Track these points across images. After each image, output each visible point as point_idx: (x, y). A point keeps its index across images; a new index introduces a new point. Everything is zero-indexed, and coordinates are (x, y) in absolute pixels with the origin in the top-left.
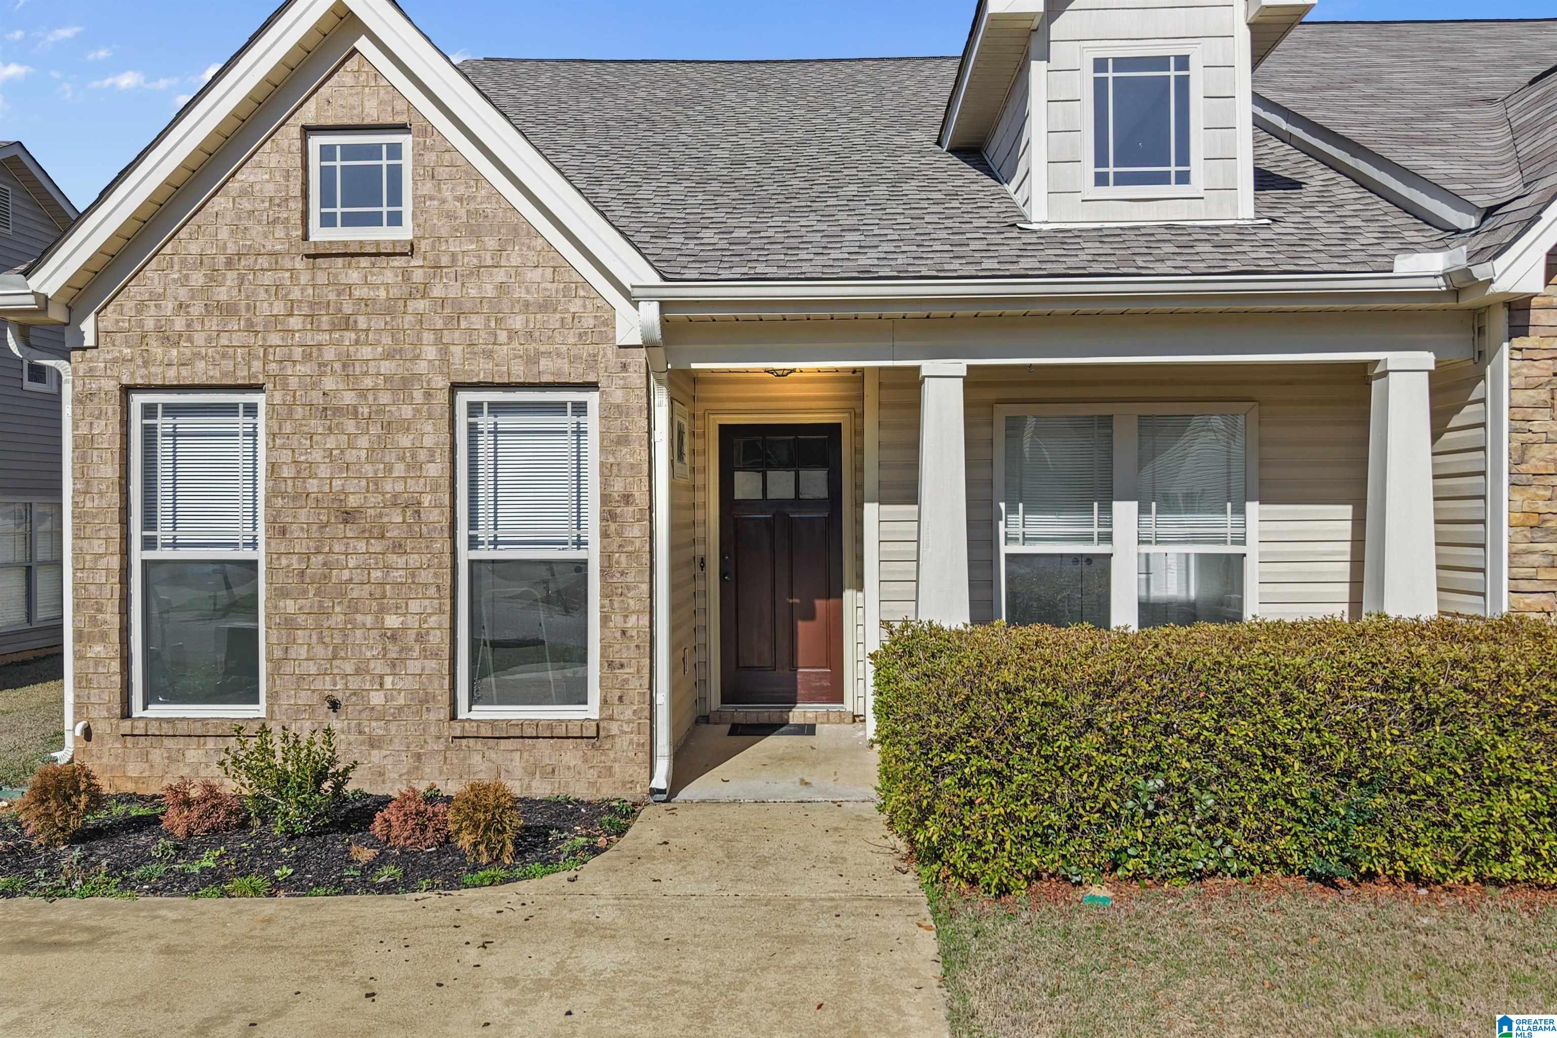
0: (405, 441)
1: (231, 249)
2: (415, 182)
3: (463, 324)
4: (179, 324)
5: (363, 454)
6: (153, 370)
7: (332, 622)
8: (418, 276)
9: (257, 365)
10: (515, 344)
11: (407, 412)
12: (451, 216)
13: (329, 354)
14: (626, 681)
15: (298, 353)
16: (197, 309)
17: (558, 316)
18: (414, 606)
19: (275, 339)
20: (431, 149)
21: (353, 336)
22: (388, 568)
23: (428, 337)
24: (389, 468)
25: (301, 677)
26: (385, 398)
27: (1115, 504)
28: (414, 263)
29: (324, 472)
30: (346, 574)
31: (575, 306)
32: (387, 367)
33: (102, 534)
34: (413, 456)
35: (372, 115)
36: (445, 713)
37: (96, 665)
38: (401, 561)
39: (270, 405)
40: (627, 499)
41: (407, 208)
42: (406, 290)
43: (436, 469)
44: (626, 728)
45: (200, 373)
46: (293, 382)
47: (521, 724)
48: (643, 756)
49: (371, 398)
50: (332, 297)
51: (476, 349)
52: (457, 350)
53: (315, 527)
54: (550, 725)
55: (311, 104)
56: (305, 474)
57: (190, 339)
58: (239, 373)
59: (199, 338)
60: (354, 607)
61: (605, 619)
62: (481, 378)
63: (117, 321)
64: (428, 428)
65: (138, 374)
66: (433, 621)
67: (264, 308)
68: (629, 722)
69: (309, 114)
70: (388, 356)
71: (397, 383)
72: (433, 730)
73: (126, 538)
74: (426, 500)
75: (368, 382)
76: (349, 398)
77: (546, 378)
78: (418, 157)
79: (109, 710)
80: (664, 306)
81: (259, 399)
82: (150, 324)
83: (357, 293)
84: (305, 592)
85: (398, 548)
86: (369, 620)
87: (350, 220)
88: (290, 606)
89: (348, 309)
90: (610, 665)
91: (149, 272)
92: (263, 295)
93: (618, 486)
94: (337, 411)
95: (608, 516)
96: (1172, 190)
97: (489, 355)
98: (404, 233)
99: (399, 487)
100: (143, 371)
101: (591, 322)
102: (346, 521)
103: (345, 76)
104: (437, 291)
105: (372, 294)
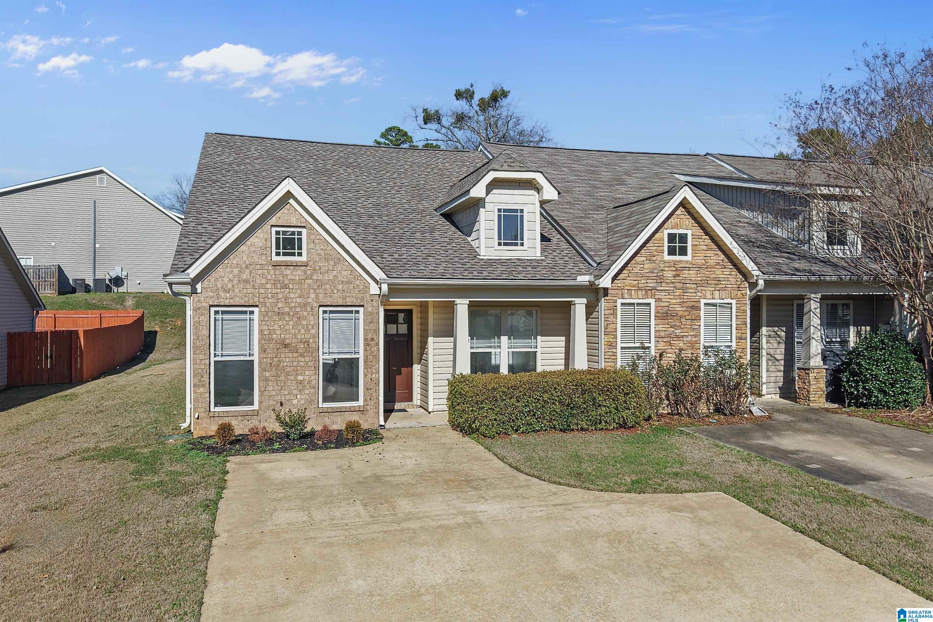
0: (304, 323)
1: (247, 262)
2: (307, 244)
3: (323, 288)
4: (230, 286)
5: (291, 327)
6: (221, 300)
7: (281, 379)
8: (309, 272)
9: (256, 299)
10: (339, 294)
11: (305, 314)
12: (319, 255)
13: (280, 296)
14: (372, 393)
15: (270, 296)
16: (236, 281)
17: (352, 285)
18: (307, 373)
19: (262, 291)
20: (313, 234)
21: (288, 290)
22: (299, 362)
23: (312, 291)
24: (299, 331)
25: (271, 396)
26: (298, 309)
27: (502, 337)
28: (307, 268)
29: (278, 332)
30: (285, 364)
31: (358, 282)
32: (299, 300)
33: (203, 353)
34: (307, 327)
35: (294, 222)
36: (316, 405)
38: (303, 360)
39: (260, 311)
40: (372, 339)
41: (304, 251)
42: (305, 277)
43: (314, 331)
44: (371, 408)
45: (237, 301)
46: (268, 304)
47: (341, 408)
48: (375, 416)
49: (294, 310)
50: (281, 278)
51: (327, 295)
52: (321, 295)
53: (275, 350)
54: (350, 407)
55: (274, 218)
56: (272, 333)
57: (233, 291)
58: (250, 302)
59: (237, 290)
60: (288, 374)
61: (365, 376)
62: (328, 304)
63: (208, 285)
64: (312, 318)
65: (215, 301)
66: (313, 377)
67: (259, 281)
68: (373, 406)
69: (273, 220)
70: (300, 297)
71: (302, 305)
72: (313, 411)
73: (210, 354)
74: (311, 341)
75: (293, 305)
76: (287, 309)
77: (348, 304)
78: (308, 236)
79: (205, 409)
80: (389, 285)
81: (256, 310)
82: (219, 286)
83: (289, 277)
84: (272, 370)
85: (302, 355)
86: (293, 378)
87: (285, 254)
88: (267, 374)
89: (286, 282)
90: (367, 389)
92: (258, 277)
93: (370, 336)
94: (283, 313)
95: (366, 345)
96: (519, 248)
97: (331, 297)
98: (304, 258)
99: (303, 337)
100: (217, 301)
101: (362, 287)
102: (285, 348)
103: (284, 210)
104: (315, 277)
105: (294, 278)
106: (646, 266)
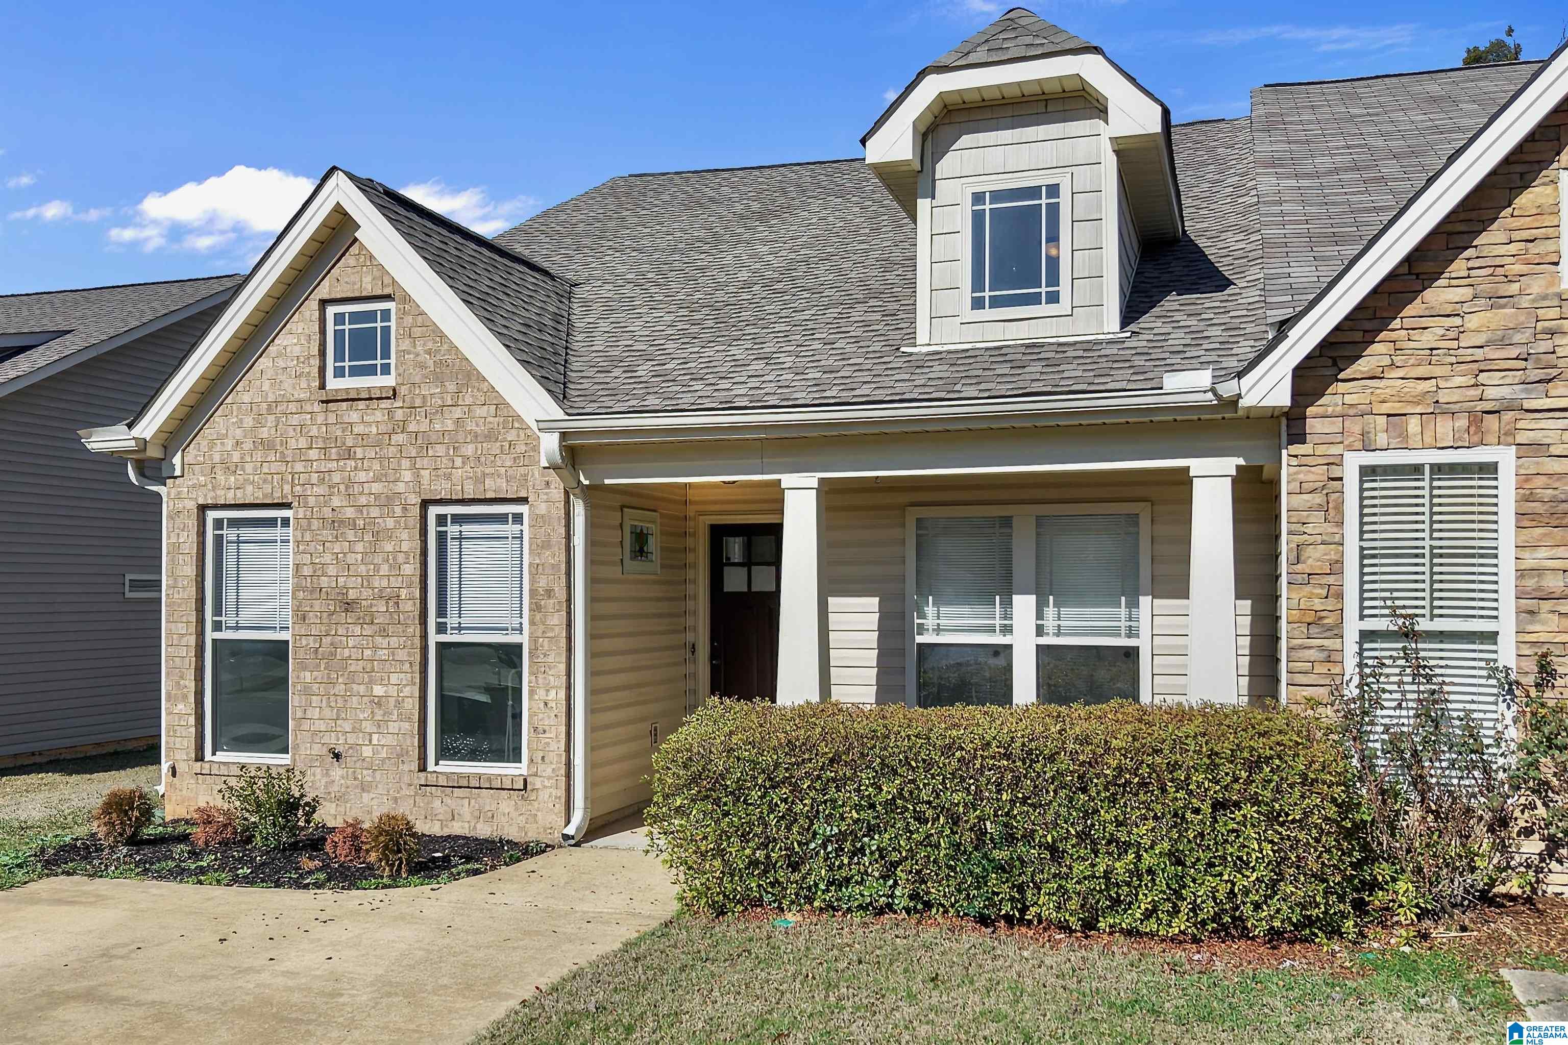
0: (389, 547)
1: (271, 398)
2: (397, 342)
3: (431, 453)
5: (359, 556)
6: (218, 492)
7: (336, 690)
8: (399, 415)
9: (287, 488)
10: (467, 468)
11: (390, 523)
12: (423, 366)
13: (336, 478)
14: (548, 744)
15: (315, 478)
16: (248, 445)
17: (499, 444)
18: (394, 678)
19: (299, 467)
20: (409, 313)
21: (353, 463)
22: (375, 648)
23: (406, 463)
24: (377, 568)
25: (315, 733)
26: (375, 512)
27: (1015, 598)
28: (397, 404)
29: (331, 570)
30: (346, 653)
31: (511, 435)
32: (376, 488)
33: (184, 619)
34: (394, 559)
35: (369, 289)
36: (415, 766)
37: (180, 719)
38: (383, 642)
39: (297, 519)
40: (549, 593)
41: (392, 359)
42: (390, 426)
43: (411, 569)
44: (547, 783)
45: (250, 494)
46: (312, 501)
48: (560, 807)
49: (365, 513)
50: (339, 433)
51: (440, 472)
52: (426, 474)
53: (325, 615)
54: (490, 777)
55: (326, 282)
56: (319, 573)
57: (243, 469)
58: (276, 495)
59: (249, 468)
60: (351, 679)
61: (533, 693)
62: (443, 495)
63: (196, 456)
64: (405, 535)
65: (209, 496)
66: (407, 691)
67: (292, 444)
68: (549, 778)
69: (324, 290)
70: (378, 479)
71: (383, 500)
72: (406, 779)
73: (201, 621)
74: (403, 593)
75: (363, 500)
76: (350, 513)
78: (401, 321)
79: (187, 754)
80: (564, 435)
81: (290, 514)
82: (217, 458)
83: (356, 430)
84: (319, 665)
85: (383, 632)
86: (362, 689)
87: (356, 372)
88: (308, 676)
89: (349, 443)
90: (536, 730)
91: (216, 417)
92: (292, 433)
93: (542, 583)
94: (342, 522)
95: (536, 607)
96: (1044, 309)
97: (448, 477)
98: (389, 381)
99: (385, 583)
100: (212, 494)
101: (522, 448)
102: (347, 610)
103: (348, 260)
104: (412, 427)
105: (367, 431)
106: (1473, 321)
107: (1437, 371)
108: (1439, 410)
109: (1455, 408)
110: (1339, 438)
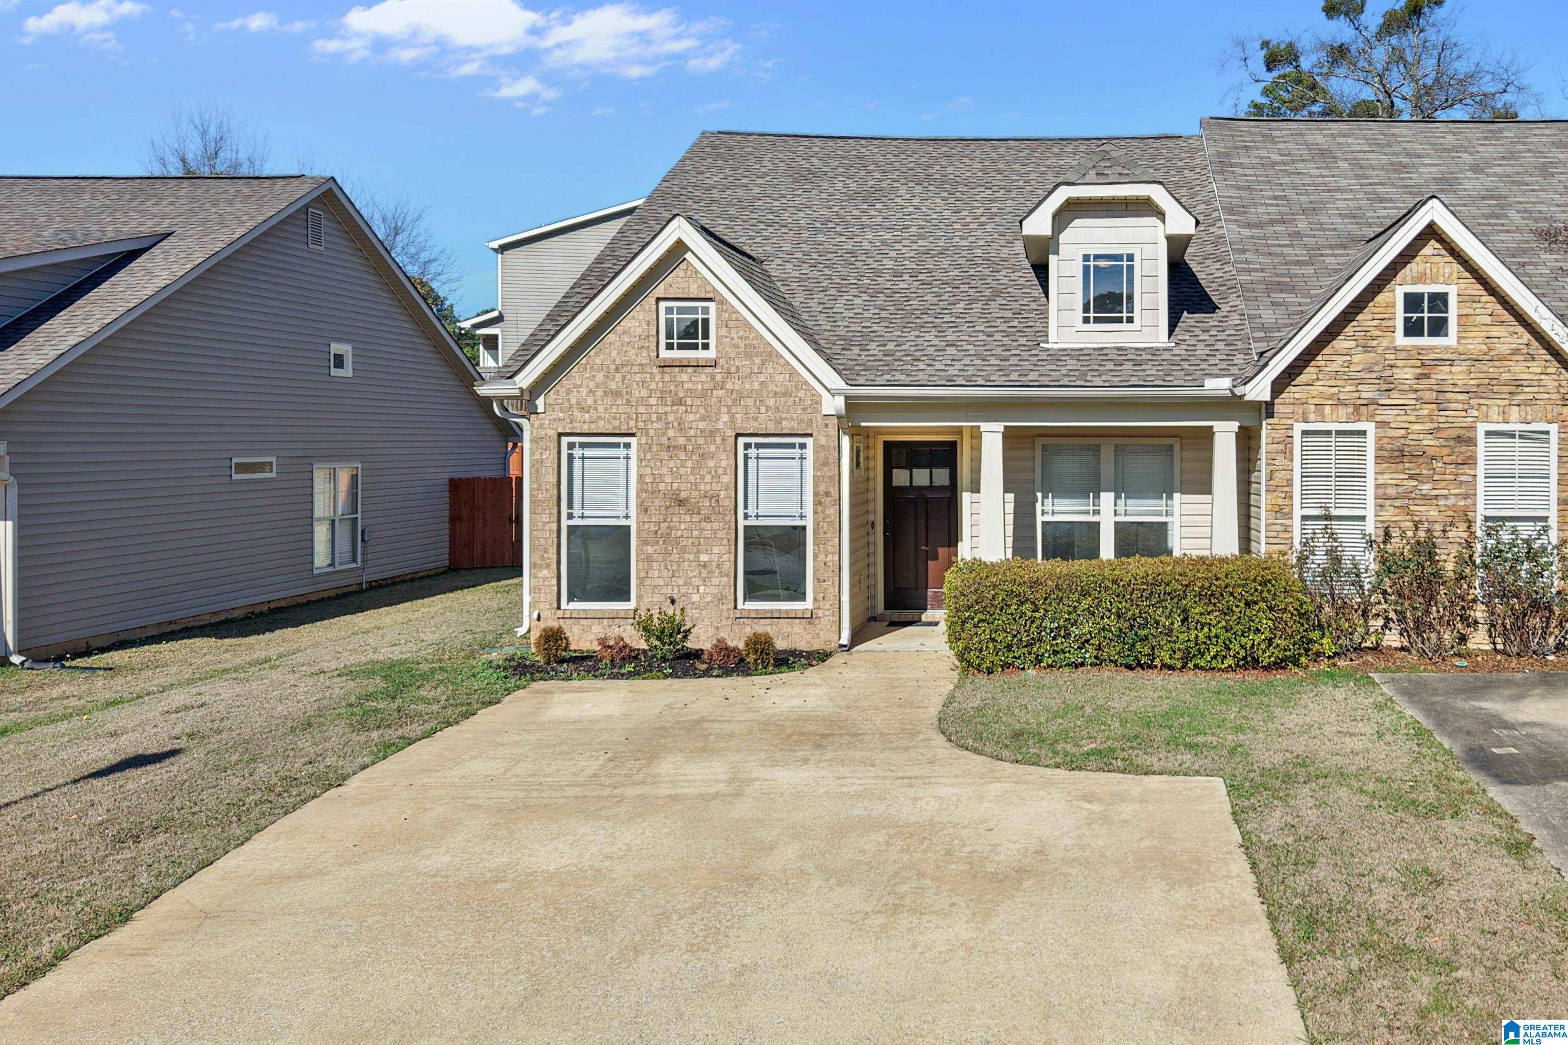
0: (711, 464)
1: (618, 362)
2: (717, 328)
3: (743, 403)
4: (590, 401)
5: (689, 470)
6: (575, 425)
7: (672, 558)
8: (719, 378)
9: (632, 423)
10: (769, 414)
11: (712, 448)
12: (736, 346)
13: (671, 418)
14: (826, 589)
15: (654, 417)
16: (600, 393)
17: (792, 399)
18: (716, 550)
19: (642, 409)
20: (726, 311)
21: (684, 408)
22: (702, 530)
23: (724, 409)
24: (703, 477)
25: (655, 587)
26: (701, 441)
27: (1102, 494)
28: (716, 371)
29: (668, 479)
30: (679, 533)
31: (801, 394)
32: (702, 425)
33: (547, 511)
34: (716, 471)
35: (694, 292)
36: (732, 605)
37: (544, 581)
38: (708, 526)
39: (639, 444)
40: (827, 494)
41: (712, 341)
42: (712, 385)
43: (727, 479)
44: (826, 613)
45: (601, 427)
46: (652, 432)
47: (772, 611)
48: (836, 628)
49: (693, 441)
50: (673, 388)
51: (750, 416)
52: (739, 417)
53: (663, 508)
54: (787, 611)
55: (662, 286)
56: (658, 480)
57: (596, 409)
58: (622, 427)
59: (601, 409)
60: (684, 550)
61: (816, 557)
62: (752, 431)
63: (556, 399)
64: (724, 457)
65: (566, 427)
66: (725, 557)
67: (636, 394)
68: (828, 610)
69: (660, 291)
70: (703, 419)
71: (707, 433)
72: (725, 614)
73: (559, 513)
74: (722, 494)
75: (692, 433)
76: (682, 441)
77: (785, 431)
78: (718, 316)
79: (550, 605)
80: (847, 398)
81: (633, 441)
82: (574, 401)
83: (686, 386)
84: (658, 542)
85: (707, 519)
86: (692, 557)
87: (682, 347)
88: (650, 549)
89: (681, 395)
90: (818, 580)
91: (573, 373)
92: (635, 386)
93: (822, 488)
94: (675, 447)
95: (817, 503)
97: (755, 419)
98: (711, 354)
99: (708, 487)
100: (570, 426)
101: (810, 402)
102: (680, 505)
103: (679, 272)
104: (729, 386)
105: (694, 387)
106: (1356, 359)
107: (1339, 383)
108: (1340, 403)
109: (1347, 402)
110: (1291, 415)
